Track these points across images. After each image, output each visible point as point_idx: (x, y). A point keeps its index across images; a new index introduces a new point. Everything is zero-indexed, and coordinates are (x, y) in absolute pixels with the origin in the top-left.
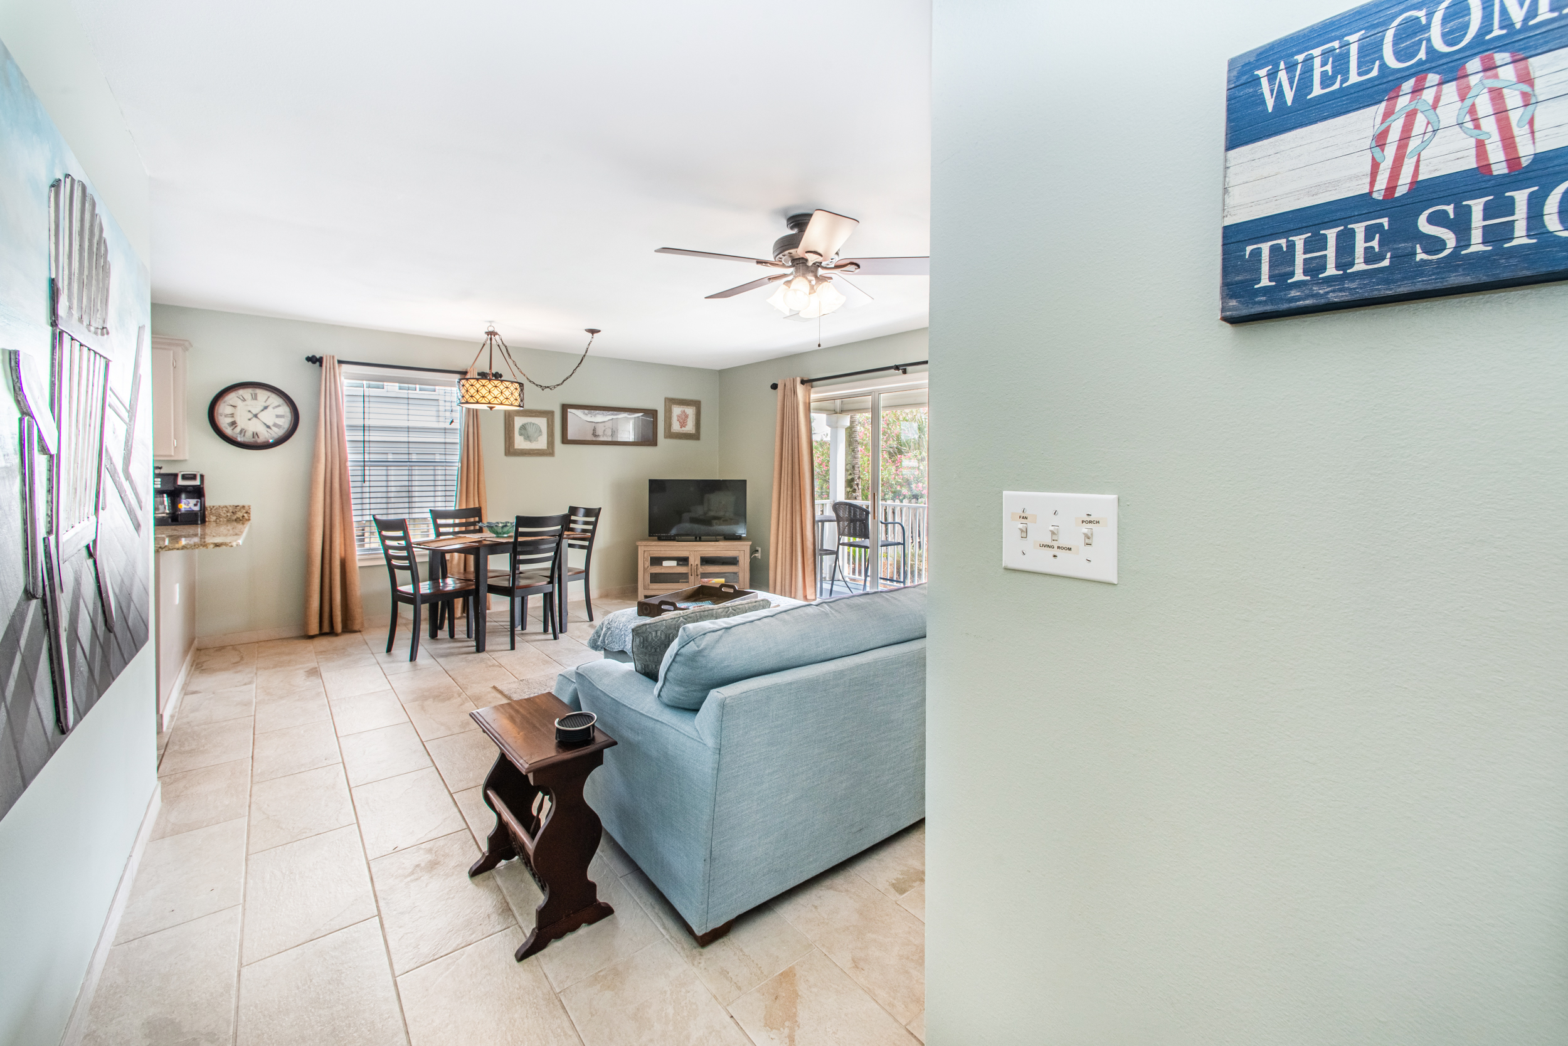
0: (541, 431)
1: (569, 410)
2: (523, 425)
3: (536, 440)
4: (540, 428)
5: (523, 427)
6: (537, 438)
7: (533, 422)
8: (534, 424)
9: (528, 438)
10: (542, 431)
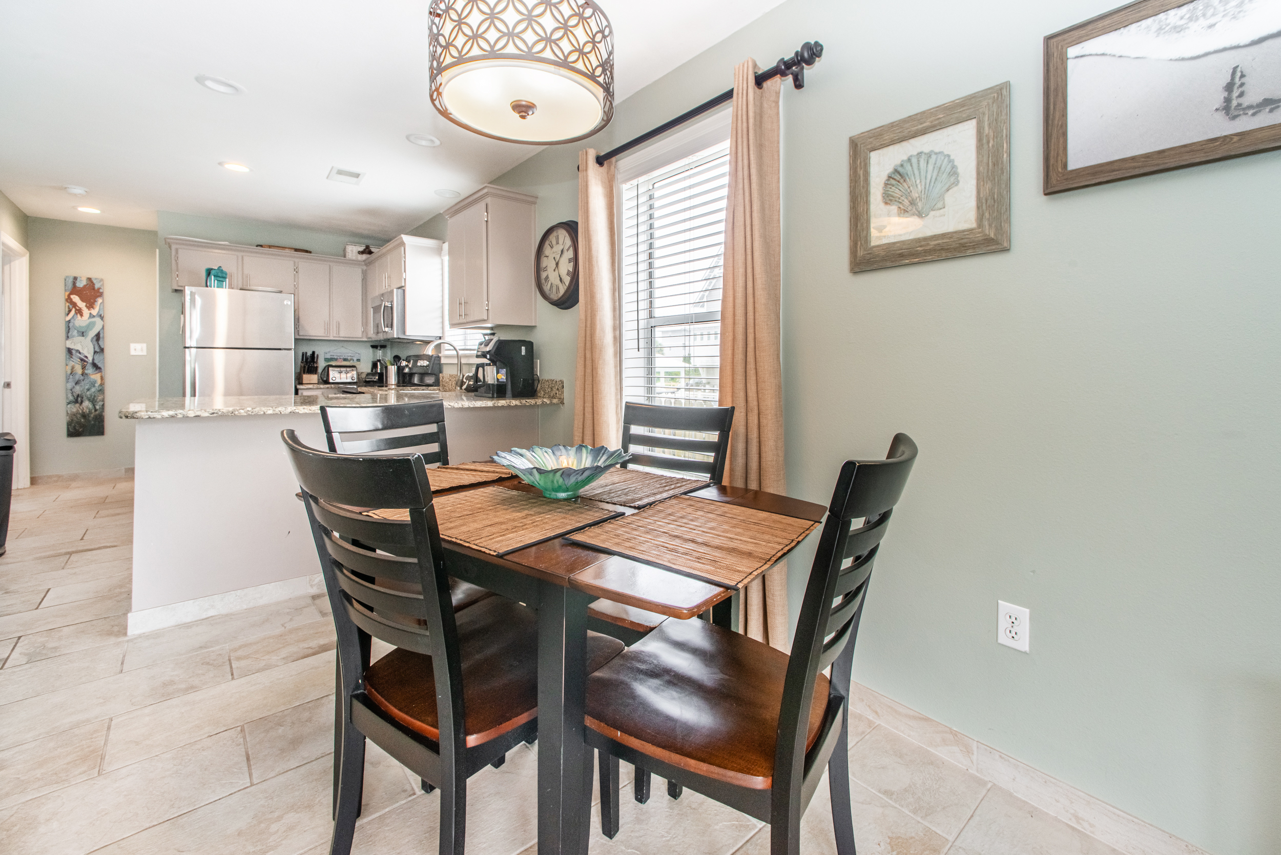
0: (954, 172)
1: (1072, 52)
2: (896, 171)
3: (937, 204)
4: (951, 161)
5: (897, 176)
6: (941, 197)
7: (926, 150)
8: (929, 155)
9: (910, 207)
10: (960, 170)
